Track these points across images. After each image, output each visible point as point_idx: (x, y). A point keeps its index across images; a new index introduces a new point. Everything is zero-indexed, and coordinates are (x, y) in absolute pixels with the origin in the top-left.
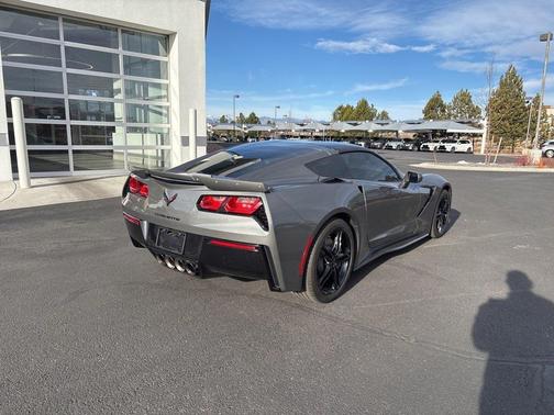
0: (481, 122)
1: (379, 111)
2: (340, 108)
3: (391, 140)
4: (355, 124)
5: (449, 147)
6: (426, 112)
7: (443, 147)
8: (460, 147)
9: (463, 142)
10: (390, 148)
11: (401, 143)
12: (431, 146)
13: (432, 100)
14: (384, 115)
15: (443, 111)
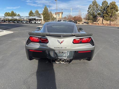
0: (42, 17)
1: (17, 14)
2: (6, 13)
3: (23, 21)
4: (13, 17)
5: (37, 22)
6: (29, 14)
7: (35, 22)
8: (39, 22)
9: (39, 21)
10: (23, 23)
11: (26, 22)
12: (33, 22)
13: (30, 12)
14: (19, 15)
15: (33, 14)
